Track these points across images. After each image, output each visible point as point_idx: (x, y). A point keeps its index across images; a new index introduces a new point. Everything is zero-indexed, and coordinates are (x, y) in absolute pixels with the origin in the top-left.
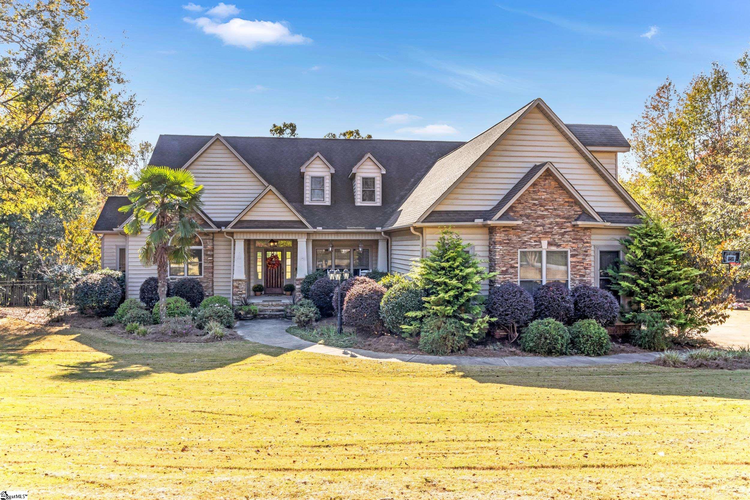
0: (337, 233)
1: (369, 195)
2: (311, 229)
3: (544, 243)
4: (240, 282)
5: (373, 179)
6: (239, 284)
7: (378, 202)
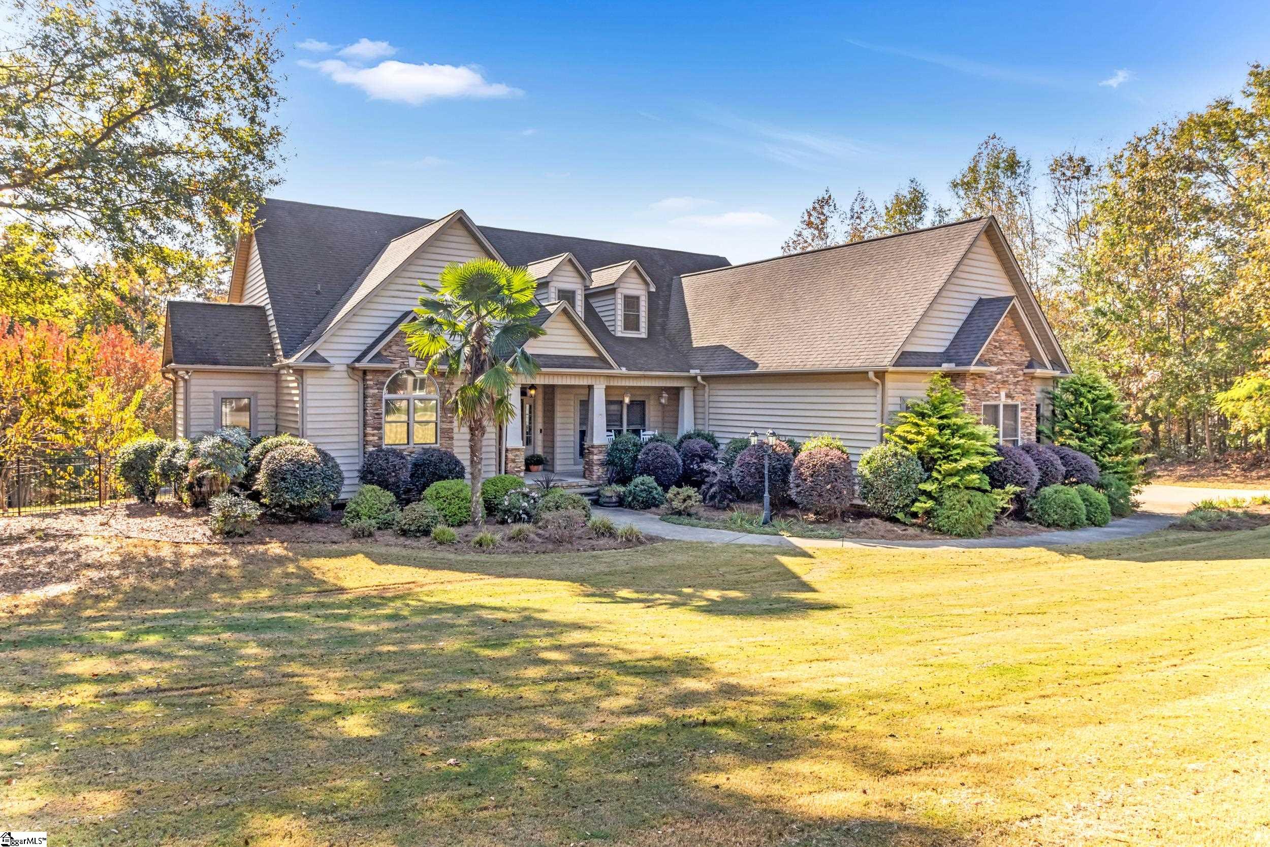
0: (645, 377)
1: (631, 323)
2: (617, 371)
3: (1003, 394)
4: (518, 453)
5: (637, 298)
6: (517, 455)
7: (643, 333)
